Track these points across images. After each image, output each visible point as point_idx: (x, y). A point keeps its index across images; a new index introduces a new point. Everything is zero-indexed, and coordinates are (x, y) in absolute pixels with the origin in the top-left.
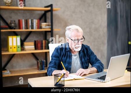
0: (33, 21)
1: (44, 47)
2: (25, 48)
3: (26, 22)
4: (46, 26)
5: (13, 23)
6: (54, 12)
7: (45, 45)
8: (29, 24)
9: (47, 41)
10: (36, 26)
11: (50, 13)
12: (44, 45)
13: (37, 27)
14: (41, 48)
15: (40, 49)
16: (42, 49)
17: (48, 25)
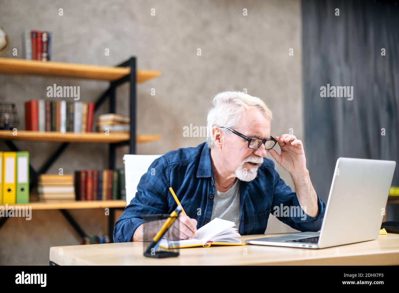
0: (74, 108)
1: (105, 193)
2: (42, 194)
3: (48, 108)
4: (112, 125)
5: (8, 113)
6: (140, 88)
7: (110, 186)
8: (60, 115)
9: (115, 175)
10: (82, 123)
11: (126, 86)
12: (105, 186)
13: (84, 126)
14: (95, 194)
15: (92, 199)
16: (99, 198)
17: (122, 123)
